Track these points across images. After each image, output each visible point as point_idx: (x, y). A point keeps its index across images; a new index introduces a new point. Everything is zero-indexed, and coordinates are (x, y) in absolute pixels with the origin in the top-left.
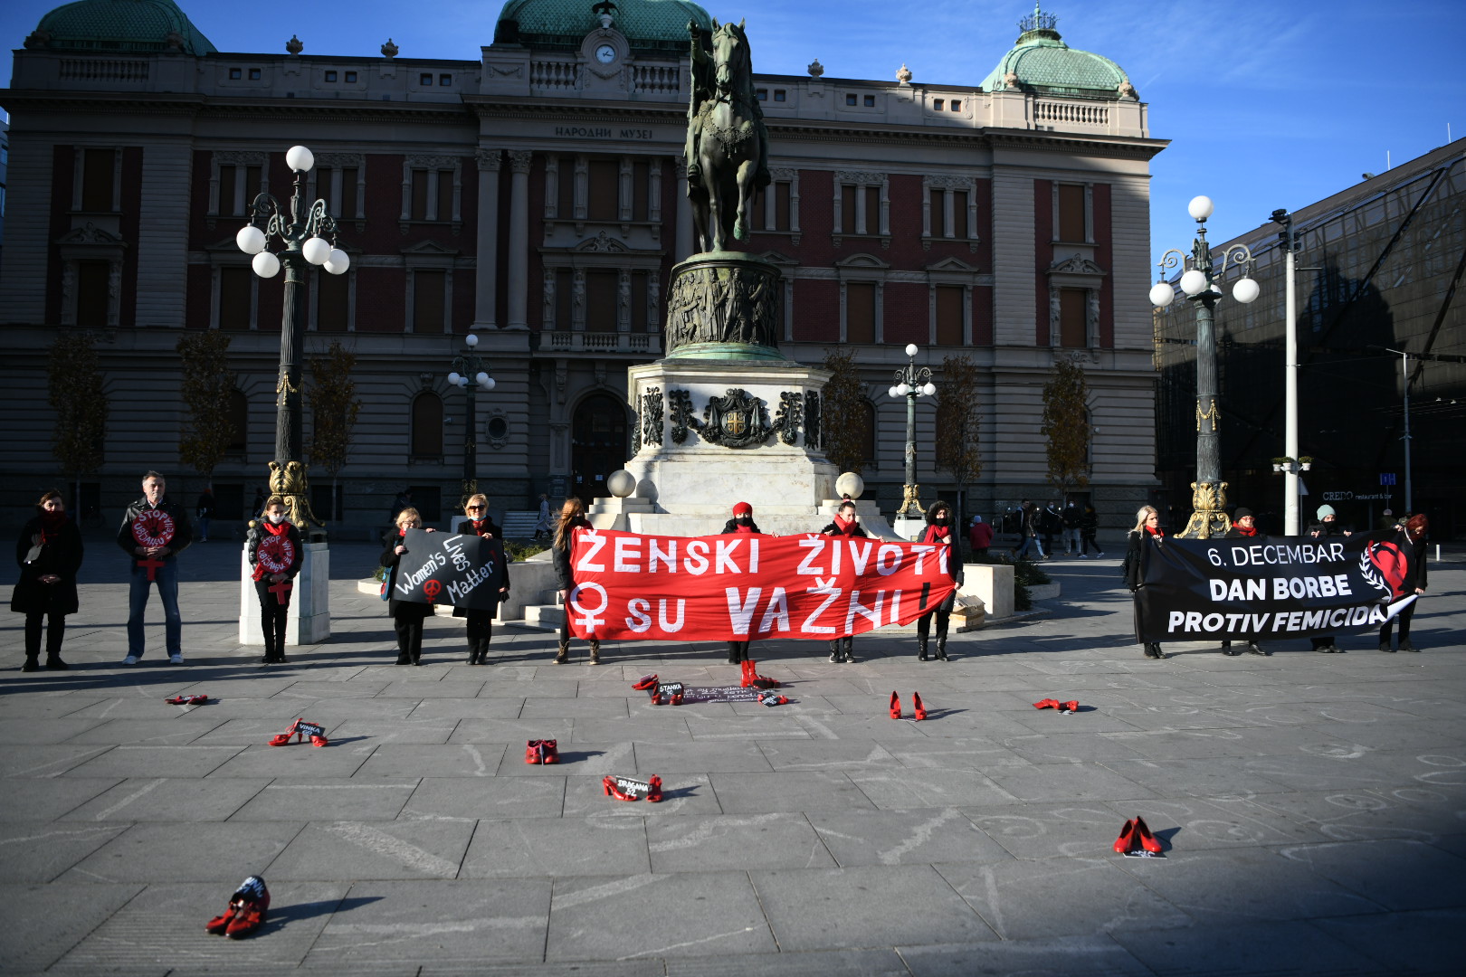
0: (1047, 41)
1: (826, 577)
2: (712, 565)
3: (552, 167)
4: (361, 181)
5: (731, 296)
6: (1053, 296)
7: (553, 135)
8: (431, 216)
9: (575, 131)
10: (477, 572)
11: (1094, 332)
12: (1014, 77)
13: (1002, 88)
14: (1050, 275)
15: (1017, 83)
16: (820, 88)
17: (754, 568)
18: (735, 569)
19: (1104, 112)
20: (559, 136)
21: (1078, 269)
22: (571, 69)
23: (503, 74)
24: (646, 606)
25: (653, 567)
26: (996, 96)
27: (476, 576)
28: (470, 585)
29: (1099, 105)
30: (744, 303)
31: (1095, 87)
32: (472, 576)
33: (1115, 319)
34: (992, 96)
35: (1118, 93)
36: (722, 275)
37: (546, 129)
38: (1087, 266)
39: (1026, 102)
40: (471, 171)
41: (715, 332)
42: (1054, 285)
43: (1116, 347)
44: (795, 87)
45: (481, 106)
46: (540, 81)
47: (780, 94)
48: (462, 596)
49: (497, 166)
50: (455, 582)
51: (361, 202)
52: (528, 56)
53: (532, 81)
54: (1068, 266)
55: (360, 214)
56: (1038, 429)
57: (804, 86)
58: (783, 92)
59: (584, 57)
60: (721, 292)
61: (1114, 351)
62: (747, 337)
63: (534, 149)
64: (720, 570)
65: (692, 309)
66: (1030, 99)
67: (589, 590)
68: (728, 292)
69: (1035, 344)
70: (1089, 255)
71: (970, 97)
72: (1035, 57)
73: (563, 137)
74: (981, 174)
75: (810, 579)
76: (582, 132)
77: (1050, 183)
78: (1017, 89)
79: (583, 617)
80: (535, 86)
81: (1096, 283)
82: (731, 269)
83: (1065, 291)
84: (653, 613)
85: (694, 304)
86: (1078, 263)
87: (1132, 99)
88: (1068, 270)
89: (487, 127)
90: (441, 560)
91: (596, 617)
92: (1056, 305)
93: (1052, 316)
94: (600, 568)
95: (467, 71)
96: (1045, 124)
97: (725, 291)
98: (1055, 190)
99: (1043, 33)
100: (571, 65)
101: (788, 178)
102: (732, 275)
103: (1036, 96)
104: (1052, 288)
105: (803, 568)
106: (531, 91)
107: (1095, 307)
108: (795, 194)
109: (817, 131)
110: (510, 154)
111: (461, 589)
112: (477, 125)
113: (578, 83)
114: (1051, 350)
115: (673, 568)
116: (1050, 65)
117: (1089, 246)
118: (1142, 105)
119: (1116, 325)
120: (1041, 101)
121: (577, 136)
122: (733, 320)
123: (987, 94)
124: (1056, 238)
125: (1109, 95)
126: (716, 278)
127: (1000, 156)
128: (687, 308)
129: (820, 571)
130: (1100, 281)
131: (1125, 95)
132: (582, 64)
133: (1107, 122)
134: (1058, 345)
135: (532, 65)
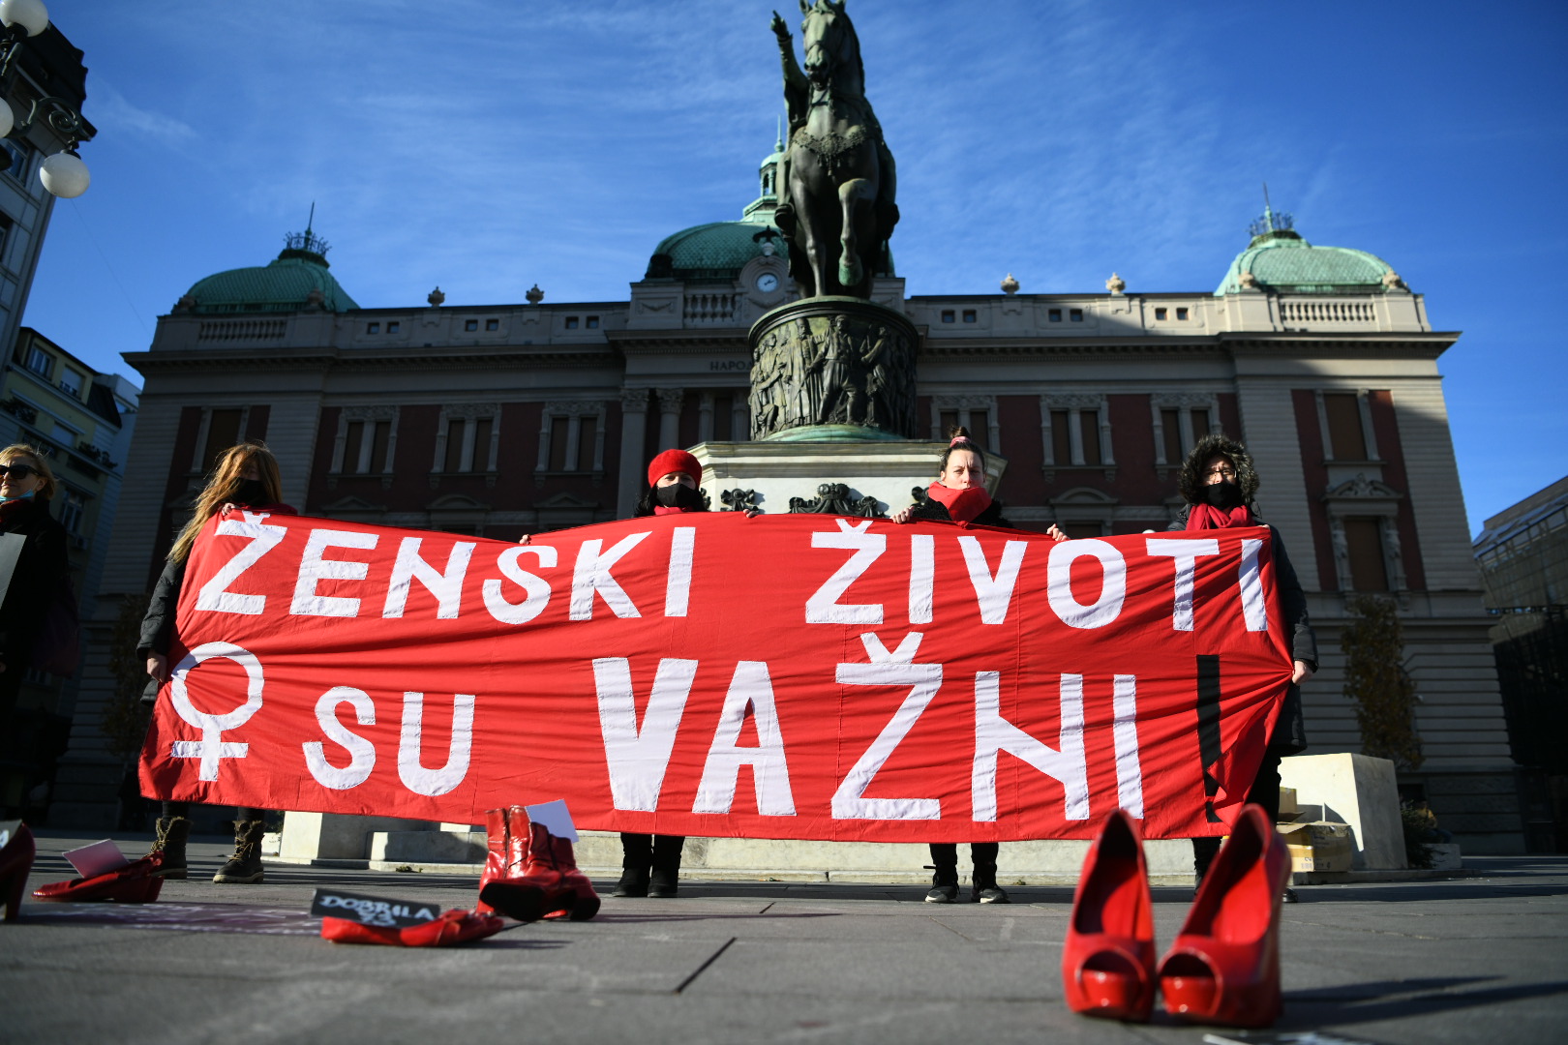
0: (1286, 242)
1: (892, 632)
2: (561, 593)
3: (707, 405)
4: (496, 432)
5: (831, 355)
6: (1336, 528)
7: (708, 370)
8: (570, 466)
9: (732, 364)
11: (1397, 569)
12: (1250, 277)
13: (1237, 290)
14: (1327, 502)
15: (1253, 283)
16: (1016, 305)
17: (677, 603)
18: (623, 607)
19: (1368, 309)
20: (714, 371)
21: (1364, 492)
22: (729, 300)
23: (653, 309)
24: (365, 709)
25: (395, 604)
26: (1231, 299)
29: (1362, 301)
30: (853, 367)
31: (1352, 282)
33: (1423, 553)
34: (1226, 299)
35: (1383, 287)
36: (818, 327)
37: (700, 365)
38: (1375, 489)
39: (1269, 303)
40: (615, 413)
41: (806, 411)
42: (1334, 513)
43: (1430, 588)
44: (987, 305)
45: (627, 342)
46: (694, 316)
47: (970, 315)
49: (644, 406)
51: (493, 455)
52: (681, 289)
53: (685, 315)
54: (1350, 489)
55: (492, 467)
56: (1339, 687)
57: (998, 304)
58: (973, 313)
59: (743, 287)
60: (816, 350)
61: (1427, 594)
62: (859, 416)
63: (685, 386)
64: (580, 608)
65: (772, 385)
66: (1274, 299)
67: (220, 661)
68: (827, 350)
69: (1318, 589)
70: (1376, 475)
71: (1199, 303)
72: (1273, 257)
73: (719, 371)
74: (1223, 388)
75: (846, 642)
76: (741, 366)
77: (1311, 393)
78: (1256, 290)
79: (196, 735)
80: (688, 321)
81: (1391, 509)
82: (832, 318)
83: (1350, 522)
84: (385, 733)
85: (775, 375)
86: (1362, 485)
87: (1402, 290)
88: (1351, 495)
89: (632, 367)
91: (229, 736)
92: (1340, 538)
93: (1337, 553)
94: (254, 605)
95: (616, 311)
96: (1297, 325)
97: (822, 349)
98: (1320, 400)
99: (1279, 234)
100: (729, 296)
101: (985, 406)
102: (833, 326)
103: (1280, 296)
104: (1333, 519)
105: (824, 607)
106: (684, 325)
107: (1394, 538)
108: (994, 423)
109: (1015, 350)
110: (659, 393)
112: (624, 366)
113: (736, 315)
114: (1342, 596)
115: (449, 608)
116: (1292, 263)
117: (1374, 465)
118: (1416, 297)
119: (1425, 560)
120: (1286, 301)
121: (734, 370)
122: (835, 392)
123: (1220, 298)
124: (1329, 456)
125: (1375, 289)
126: (808, 332)
127: (1243, 366)
128: (765, 385)
129: (872, 613)
130: (1394, 507)
131: (1392, 287)
132: (741, 294)
133: (1373, 318)
134: (1349, 588)
135: (685, 300)
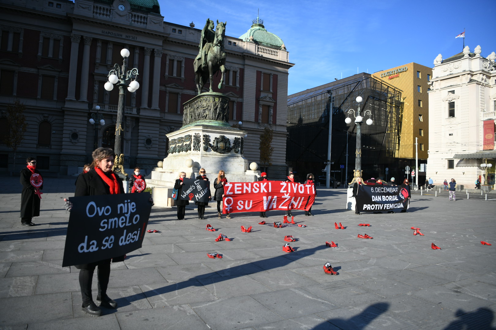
0: (261, 28)
1: (287, 193)
2: (260, 190)
3: (99, 44)
4: (22, 38)
5: (219, 106)
6: (260, 107)
7: (100, 33)
8: (50, 55)
9: (109, 33)
10: (204, 191)
11: (271, 119)
12: (252, 38)
13: (248, 41)
14: (260, 100)
15: (253, 40)
16: (193, 31)
17: (270, 191)
19: (277, 53)
20: (103, 34)
21: (268, 99)
22: (109, 10)
23: (83, 8)
24: (242, 203)
25: (245, 192)
26: (247, 43)
27: (203, 192)
28: (202, 195)
29: (276, 50)
30: (223, 109)
31: (275, 45)
32: (202, 192)
33: (277, 115)
34: (246, 43)
35: (281, 48)
36: (216, 100)
37: (99, 31)
38: (270, 99)
39: (256, 46)
40: (68, 42)
41: (214, 117)
42: (261, 103)
43: (277, 124)
44: (185, 30)
45: (74, 18)
46: (97, 13)
47: (180, 31)
48: (199, 198)
49: (79, 41)
50: (197, 194)
51: (21, 46)
52: (93, 3)
53: (94, 12)
54: (265, 98)
55: (21, 51)
56: (258, 148)
57: (188, 30)
58: (181, 31)
59: (114, 7)
60: (216, 105)
61: (276, 125)
62: (223, 120)
63: (93, 37)
64: (262, 192)
65: (206, 109)
66: (257, 45)
68: (218, 105)
69: (254, 121)
70: (271, 95)
71: (239, 42)
72: (258, 33)
73: (105, 34)
74: (241, 67)
76: (112, 34)
77: (261, 72)
78: (253, 42)
80: (95, 14)
81: (272, 104)
82: (219, 98)
83: (264, 106)
84: (244, 204)
86: (268, 98)
87: (285, 50)
88: (265, 100)
89: (75, 26)
90: (194, 187)
92: (261, 110)
93: (259, 113)
95: (68, 4)
96: (261, 54)
97: (217, 104)
98: (262, 74)
99: (260, 25)
100: (109, 9)
101: (181, 60)
102: (219, 100)
103: (259, 45)
104: (260, 105)
106: (93, 16)
107: (272, 111)
108: (183, 65)
110: (84, 38)
111: (199, 196)
112: (72, 25)
113: (111, 16)
114: (259, 123)
115: (250, 192)
116: (262, 36)
117: (271, 93)
118: (288, 52)
119: (277, 117)
120: (260, 47)
121: (109, 35)
122: (219, 114)
123: (244, 42)
124: (262, 89)
125: (278, 48)
126: (215, 100)
127: (247, 62)
129: (285, 191)
130: (273, 104)
131: (283, 48)
132: (113, 10)
133: (278, 56)
134: (261, 122)
135: (94, 7)
